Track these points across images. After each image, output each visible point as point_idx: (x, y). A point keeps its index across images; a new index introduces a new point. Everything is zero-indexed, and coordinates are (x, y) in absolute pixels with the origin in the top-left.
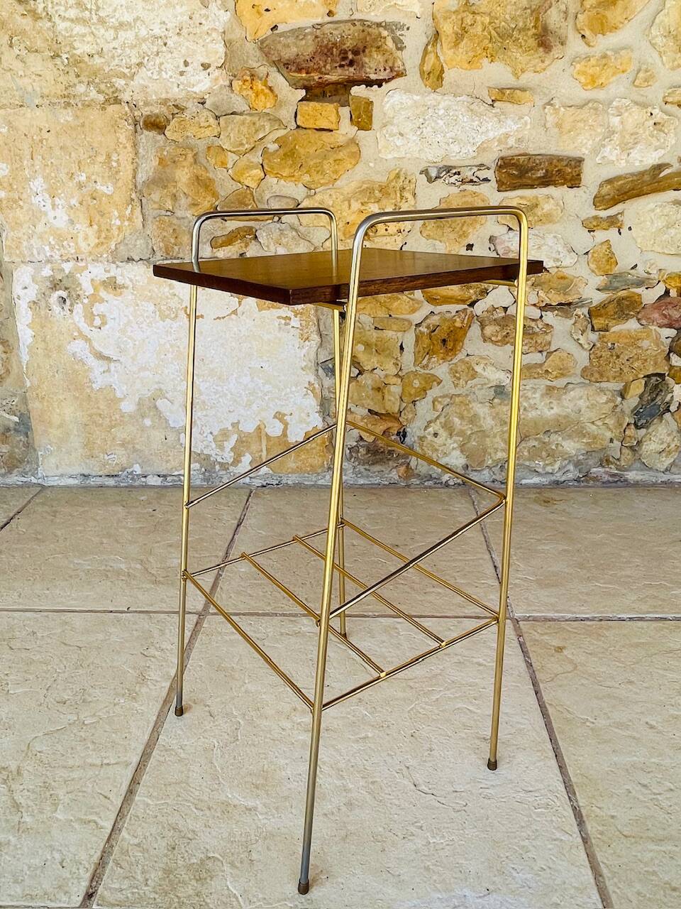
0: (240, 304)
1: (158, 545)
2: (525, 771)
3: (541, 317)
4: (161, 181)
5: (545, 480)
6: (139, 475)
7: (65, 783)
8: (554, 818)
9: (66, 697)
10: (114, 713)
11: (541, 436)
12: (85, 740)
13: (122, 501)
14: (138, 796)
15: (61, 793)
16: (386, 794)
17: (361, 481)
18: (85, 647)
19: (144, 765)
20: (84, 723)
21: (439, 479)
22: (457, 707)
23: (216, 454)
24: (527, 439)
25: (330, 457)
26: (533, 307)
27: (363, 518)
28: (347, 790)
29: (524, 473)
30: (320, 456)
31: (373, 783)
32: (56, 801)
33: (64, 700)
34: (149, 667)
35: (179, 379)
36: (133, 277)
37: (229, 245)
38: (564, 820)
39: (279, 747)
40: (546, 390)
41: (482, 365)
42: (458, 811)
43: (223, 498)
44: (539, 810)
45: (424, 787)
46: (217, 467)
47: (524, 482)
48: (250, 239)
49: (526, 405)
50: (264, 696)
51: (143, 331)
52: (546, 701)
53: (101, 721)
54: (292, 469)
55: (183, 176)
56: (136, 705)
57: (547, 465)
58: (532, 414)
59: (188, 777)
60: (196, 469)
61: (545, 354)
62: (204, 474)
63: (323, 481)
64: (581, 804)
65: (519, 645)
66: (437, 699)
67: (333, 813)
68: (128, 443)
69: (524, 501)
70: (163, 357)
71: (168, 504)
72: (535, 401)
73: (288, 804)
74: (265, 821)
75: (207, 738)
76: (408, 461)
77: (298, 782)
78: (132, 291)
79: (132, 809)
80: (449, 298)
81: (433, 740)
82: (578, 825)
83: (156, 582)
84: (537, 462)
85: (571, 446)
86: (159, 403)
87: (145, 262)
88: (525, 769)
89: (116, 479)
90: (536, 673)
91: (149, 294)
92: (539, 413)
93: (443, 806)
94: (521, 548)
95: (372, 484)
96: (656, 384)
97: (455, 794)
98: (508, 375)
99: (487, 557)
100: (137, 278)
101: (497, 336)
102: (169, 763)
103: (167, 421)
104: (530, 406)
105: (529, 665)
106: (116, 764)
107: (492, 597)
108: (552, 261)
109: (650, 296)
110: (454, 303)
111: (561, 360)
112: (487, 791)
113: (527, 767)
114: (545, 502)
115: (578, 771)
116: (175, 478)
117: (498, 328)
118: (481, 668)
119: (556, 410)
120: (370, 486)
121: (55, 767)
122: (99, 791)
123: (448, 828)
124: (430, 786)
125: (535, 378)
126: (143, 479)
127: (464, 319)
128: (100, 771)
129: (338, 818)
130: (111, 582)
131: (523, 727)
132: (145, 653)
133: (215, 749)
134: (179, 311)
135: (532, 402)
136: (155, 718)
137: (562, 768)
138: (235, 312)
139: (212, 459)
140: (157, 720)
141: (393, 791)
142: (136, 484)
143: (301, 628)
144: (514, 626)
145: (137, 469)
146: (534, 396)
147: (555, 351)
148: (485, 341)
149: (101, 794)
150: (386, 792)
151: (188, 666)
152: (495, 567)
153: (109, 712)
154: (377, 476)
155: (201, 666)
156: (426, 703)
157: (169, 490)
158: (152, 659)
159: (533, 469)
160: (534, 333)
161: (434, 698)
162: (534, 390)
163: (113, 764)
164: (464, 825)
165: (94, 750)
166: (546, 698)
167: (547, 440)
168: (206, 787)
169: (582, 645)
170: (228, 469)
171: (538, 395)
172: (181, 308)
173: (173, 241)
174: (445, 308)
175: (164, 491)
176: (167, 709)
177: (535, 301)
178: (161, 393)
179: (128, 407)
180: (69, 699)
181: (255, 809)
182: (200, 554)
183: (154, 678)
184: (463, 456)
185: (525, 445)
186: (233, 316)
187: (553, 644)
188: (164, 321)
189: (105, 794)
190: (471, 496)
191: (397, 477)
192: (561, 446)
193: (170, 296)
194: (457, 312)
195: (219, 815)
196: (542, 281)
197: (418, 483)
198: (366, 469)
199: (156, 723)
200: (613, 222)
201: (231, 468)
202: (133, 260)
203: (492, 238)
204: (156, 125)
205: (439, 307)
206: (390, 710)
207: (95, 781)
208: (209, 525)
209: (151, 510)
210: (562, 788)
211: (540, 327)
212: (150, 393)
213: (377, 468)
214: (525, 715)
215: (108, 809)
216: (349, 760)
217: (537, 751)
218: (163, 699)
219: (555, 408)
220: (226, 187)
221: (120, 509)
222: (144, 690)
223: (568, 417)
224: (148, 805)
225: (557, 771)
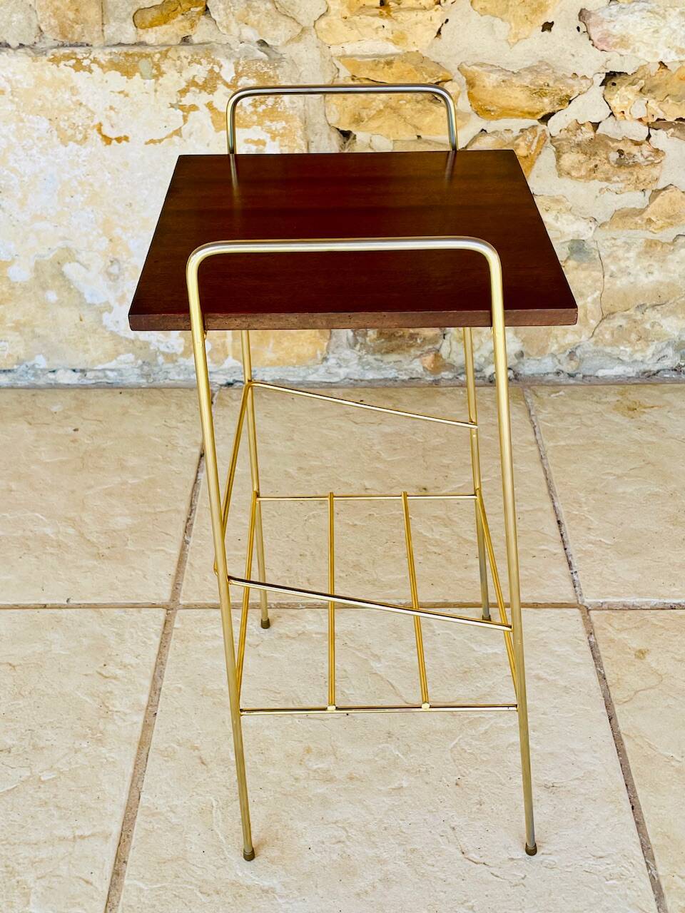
0: (185, 119)
1: (90, 492)
2: (594, 830)
3: (649, 136)
5: (631, 371)
6: (44, 369)
7: (32, 865)
8: (628, 892)
9: (10, 742)
10: (77, 763)
11: (631, 312)
12: (46, 803)
13: (27, 413)
14: (128, 879)
15: (30, 878)
16: (429, 865)
17: (370, 376)
18: (21, 665)
19: (128, 836)
20: (40, 779)
21: (480, 371)
22: (511, 742)
23: (158, 341)
24: (611, 317)
25: (326, 344)
26: (639, 124)
27: (375, 441)
28: (383, 862)
29: (602, 361)
30: (311, 343)
31: (413, 851)
32: (26, 890)
33: (8, 747)
34: (111, 692)
35: (95, 233)
36: (10, 75)
37: (165, 23)
38: (640, 893)
39: (294, 805)
40: (646, 246)
41: (554, 213)
42: (516, 885)
43: (173, 408)
44: (611, 882)
45: (473, 855)
46: (161, 359)
47: (601, 373)
48: (198, 13)
49: (615, 270)
50: (267, 732)
51: (34, 161)
52: (622, 732)
53: (62, 777)
54: (271, 361)
56: (104, 750)
57: (637, 351)
58: (622, 282)
59: (186, 851)
60: (129, 361)
61: (648, 193)
62: (141, 367)
63: (315, 376)
64: (660, 873)
65: (588, 649)
66: (486, 732)
67: (366, 892)
68: (24, 325)
69: (600, 408)
70: (68, 199)
71: (94, 418)
72: (628, 263)
73: (312, 883)
74: (287, 906)
75: (201, 795)
76: (437, 346)
77: (321, 852)
78: (11, 98)
79: (122, 898)
80: (511, 110)
81: (483, 790)
82: (656, 900)
83: (101, 556)
84: (622, 348)
85: (673, 326)
86: (68, 268)
87: (28, 49)
88: (595, 827)
89: (10, 375)
90: (610, 688)
91: (40, 103)
92: (632, 280)
93: (498, 879)
94: (594, 490)
95: (386, 379)
97: (511, 863)
98: (591, 225)
99: (548, 506)
100: (18, 77)
101: (580, 170)
102: (160, 832)
103: (80, 295)
104: (621, 271)
105: (603, 678)
106: (93, 835)
107: (554, 572)
108: (673, 53)
110: (517, 117)
111: (672, 203)
112: (551, 858)
113: (597, 825)
114: (629, 409)
115: (659, 829)
116: (100, 374)
117: (582, 157)
118: (541, 683)
119: (657, 276)
120: (382, 383)
121: (15, 844)
122: (77, 874)
123: (504, 907)
124: (481, 854)
125: (631, 229)
126: (51, 376)
127: (532, 143)
128: (73, 847)
129: (373, 899)
130: (36, 557)
131: (592, 768)
132: (104, 674)
133: (214, 812)
134: (88, 130)
135: (623, 264)
136: (131, 770)
137: (639, 824)
138: (178, 132)
139: (152, 348)
140: (134, 772)
141: (437, 861)
142: (41, 382)
143: (305, 626)
144: (584, 617)
145: (41, 362)
146: (626, 255)
147: (665, 189)
148: (560, 175)
149: (80, 878)
150: (429, 862)
151: (163, 689)
152: (559, 522)
153: (70, 763)
154: (392, 368)
155: (180, 689)
156: (473, 737)
157: (92, 392)
158: (113, 681)
159: (616, 357)
160: (635, 164)
161: (482, 729)
162: (628, 246)
163: (89, 836)
164: (523, 903)
165: (61, 818)
166: (622, 727)
167: (639, 317)
168: (210, 864)
169: (670, 648)
170: (176, 361)
171: (632, 254)
172: (92, 125)
173: (71, 15)
174: (502, 124)
175: (84, 395)
176: (144, 756)
177: (643, 115)
178: (68, 254)
179: (21, 273)
180: (14, 746)
181: (273, 890)
182: (154, 508)
183: (121, 709)
184: (516, 340)
185: (607, 325)
186: (176, 138)
187: (634, 646)
188: (66, 146)
189: (85, 878)
190: (525, 401)
191: (420, 370)
192: (659, 325)
193: (72, 107)
194: (522, 131)
195: (231, 901)
196: (655, 83)
197: (450, 377)
198: (376, 359)
199: (134, 776)
201: (181, 360)
202: (8, 46)
203: (584, 13)
205: (493, 122)
206: (427, 747)
207: (70, 862)
208: (160, 457)
209: (70, 430)
210: (638, 852)
211: (646, 153)
212: (51, 255)
213: (393, 357)
214: (595, 752)
215: (93, 898)
216: (381, 820)
217: (612, 802)
218: (138, 740)
219: (656, 273)
221: (25, 427)
222: (110, 727)
223: (673, 285)
224: (141, 890)
225: (633, 829)
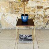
4: (11, 7)
5: (39, 29)
21: (32, 29)
48: (18, 12)
54: (21, 28)
55: (13, 7)
78: (9, 15)
85: (41, 26)
92: (39, 24)
96: (48, 22)
109: (47, 16)
117: (36, 18)
142: (9, 29)
144: (37, 41)
174: (33, 17)
177: (39, 16)
179: (9, 23)
184: (34, 27)
191: (29, 28)
198: (26, 28)
200: (45, 11)
202: (9, 13)
204: (11, 3)
220: (16, 8)
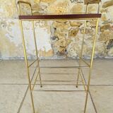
0: (36, 27)
3: (92, 29)
6: (19, 58)
21: (72, 58)
30: (51, 54)
40: (92, 42)
47: (87, 58)
58: (89, 47)
60: (29, 56)
76: (67, 55)
78: (16, 24)
85: (96, 52)
89: (15, 58)
109: (112, 25)
120: (60, 59)
125: (90, 40)
127: (77, 29)
148: (81, 33)
160: (90, 32)
174: (74, 27)
177: (90, 26)
179: (17, 45)
184: (76, 54)
185: (88, 52)
191: (65, 58)
213: (61, 56)
